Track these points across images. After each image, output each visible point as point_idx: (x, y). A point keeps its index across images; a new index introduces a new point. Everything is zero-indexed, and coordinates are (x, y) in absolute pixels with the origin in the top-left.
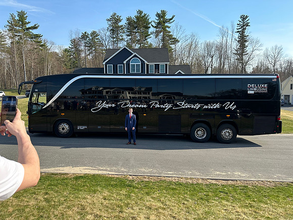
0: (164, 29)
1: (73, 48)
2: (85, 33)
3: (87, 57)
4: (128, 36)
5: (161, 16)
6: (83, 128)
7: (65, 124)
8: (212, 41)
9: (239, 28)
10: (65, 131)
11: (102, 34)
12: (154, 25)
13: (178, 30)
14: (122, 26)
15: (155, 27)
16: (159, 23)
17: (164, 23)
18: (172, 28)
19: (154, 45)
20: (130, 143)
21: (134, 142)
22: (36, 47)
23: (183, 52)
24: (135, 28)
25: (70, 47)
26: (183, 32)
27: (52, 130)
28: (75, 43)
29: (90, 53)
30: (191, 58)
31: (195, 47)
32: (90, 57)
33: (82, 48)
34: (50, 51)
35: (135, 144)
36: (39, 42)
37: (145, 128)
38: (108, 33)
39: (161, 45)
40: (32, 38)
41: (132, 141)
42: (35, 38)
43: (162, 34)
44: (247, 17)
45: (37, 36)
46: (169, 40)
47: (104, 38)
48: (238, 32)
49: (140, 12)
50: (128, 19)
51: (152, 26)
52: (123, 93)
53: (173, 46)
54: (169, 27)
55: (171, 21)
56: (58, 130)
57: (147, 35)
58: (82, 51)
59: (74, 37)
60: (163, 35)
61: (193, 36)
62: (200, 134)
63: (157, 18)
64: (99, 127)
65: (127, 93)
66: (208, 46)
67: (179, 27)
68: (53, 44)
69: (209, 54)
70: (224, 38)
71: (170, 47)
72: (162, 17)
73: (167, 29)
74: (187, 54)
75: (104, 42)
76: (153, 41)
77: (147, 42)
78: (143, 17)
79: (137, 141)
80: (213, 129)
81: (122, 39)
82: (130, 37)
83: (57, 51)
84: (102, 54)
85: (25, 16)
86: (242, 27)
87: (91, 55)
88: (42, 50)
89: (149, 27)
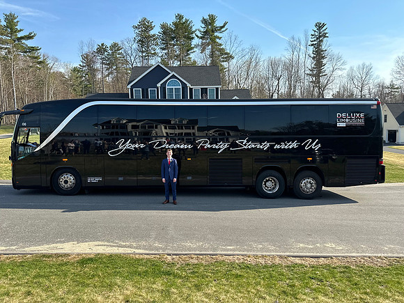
0: (213, 40)
1: (85, 67)
2: (102, 45)
3: (105, 79)
4: (163, 49)
5: (209, 22)
6: (95, 180)
7: (69, 175)
8: (277, 58)
9: (313, 39)
10: (69, 185)
11: (127, 46)
12: (200, 35)
13: (233, 41)
14: (154, 35)
15: (201, 38)
16: (206, 33)
17: (213, 32)
18: (224, 39)
19: (200, 63)
20: (168, 202)
21: (174, 199)
22: (31, 64)
23: (239, 72)
24: (173, 38)
25: (80, 65)
26: (239, 45)
27: (49, 185)
28: (88, 60)
29: (109, 74)
30: (250, 81)
31: (256, 65)
32: (109, 79)
33: (98, 66)
34: (52, 71)
35: (175, 203)
36: (36, 58)
37: (189, 178)
38: (135, 46)
39: (209, 62)
40: (26, 52)
41: (171, 199)
42: (30, 52)
43: (210, 47)
44: (324, 25)
45: (33, 49)
46: (220, 55)
47: (130, 52)
48: (312, 45)
49: (180, 17)
50: (163, 26)
51: (197, 36)
52: (156, 128)
53: (225, 64)
54: (220, 38)
55: (223, 30)
56: (58, 184)
57: (189, 49)
58: (97, 70)
59: (86, 50)
60: (212, 49)
61: (252, 49)
62: (270, 186)
63: (203, 26)
64: (121, 179)
65: (163, 127)
66: (273, 65)
67: (233, 38)
68: (57, 60)
69: (274, 75)
70: (296, 53)
71: (222, 65)
72: (210, 24)
73: (218, 40)
74: (244, 74)
75: (129, 58)
76: (198, 57)
77: (190, 58)
78: (184, 23)
79: (179, 199)
80: (288, 179)
81: (155, 54)
82: (166, 51)
83: (62, 70)
84: (127, 74)
85: (15, 21)
86: (317, 38)
87: (110, 76)
88: (40, 69)
89: (193, 38)
